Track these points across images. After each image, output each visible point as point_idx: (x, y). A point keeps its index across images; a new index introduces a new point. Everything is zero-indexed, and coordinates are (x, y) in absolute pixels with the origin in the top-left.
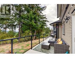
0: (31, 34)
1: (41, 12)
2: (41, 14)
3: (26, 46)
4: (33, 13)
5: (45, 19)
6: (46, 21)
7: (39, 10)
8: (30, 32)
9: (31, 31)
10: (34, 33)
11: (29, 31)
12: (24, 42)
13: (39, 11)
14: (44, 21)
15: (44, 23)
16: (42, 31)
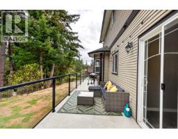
0: (41, 73)
1: (67, 24)
2: (67, 28)
3: (29, 105)
4: (49, 23)
5: (76, 42)
6: (78, 45)
7: (62, 18)
8: (39, 68)
9: (41, 66)
10: (50, 70)
11: (35, 64)
12: (20, 96)
13: (64, 21)
14: (74, 44)
15: (74, 50)
16: (68, 66)
